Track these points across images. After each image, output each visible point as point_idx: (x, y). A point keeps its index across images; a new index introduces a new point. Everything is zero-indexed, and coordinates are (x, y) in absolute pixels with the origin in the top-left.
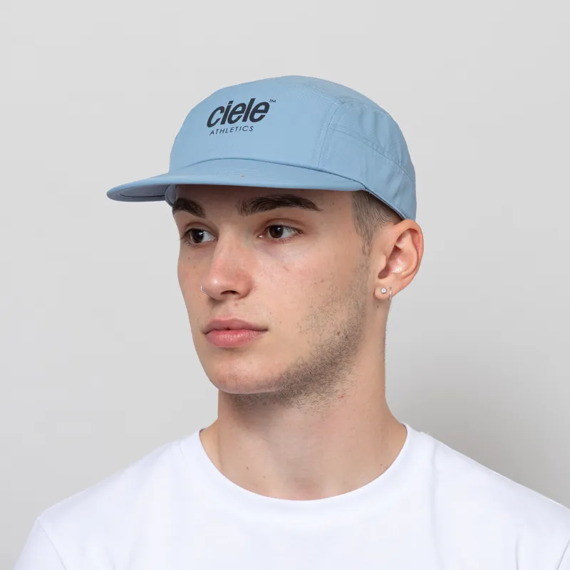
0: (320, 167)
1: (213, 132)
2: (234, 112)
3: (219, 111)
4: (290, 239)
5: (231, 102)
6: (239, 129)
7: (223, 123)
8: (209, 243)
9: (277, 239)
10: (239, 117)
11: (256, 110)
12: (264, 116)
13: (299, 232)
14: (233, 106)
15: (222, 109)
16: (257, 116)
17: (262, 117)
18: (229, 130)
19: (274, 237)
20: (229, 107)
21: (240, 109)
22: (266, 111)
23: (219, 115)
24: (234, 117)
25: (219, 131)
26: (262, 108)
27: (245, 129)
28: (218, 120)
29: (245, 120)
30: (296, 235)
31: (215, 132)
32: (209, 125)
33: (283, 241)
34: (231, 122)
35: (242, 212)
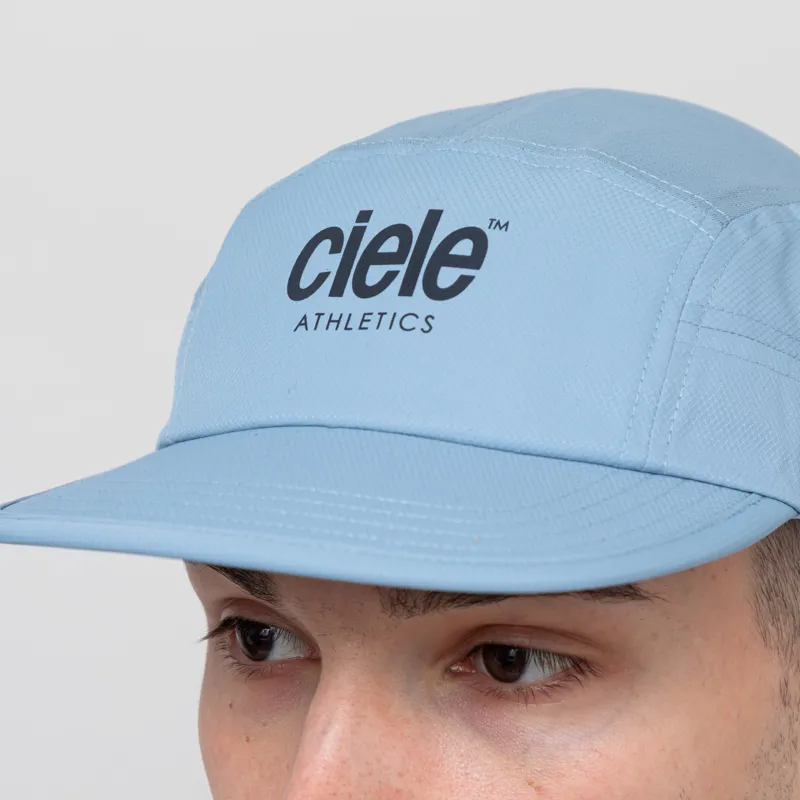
0: (652, 462)
1: (303, 322)
2: (373, 256)
3: (327, 244)
4: (548, 690)
5: (365, 216)
6: (386, 320)
7: (337, 291)
8: (289, 668)
9: (508, 688)
10: (390, 277)
11: (444, 257)
12: (470, 279)
13: (579, 667)
14: (372, 230)
15: (333, 234)
16: (447, 277)
17: (463, 283)
18: (355, 323)
19: (497, 678)
20: (358, 233)
21: (391, 245)
22: (476, 260)
23: (325, 260)
24: (375, 274)
25: (324, 320)
26: (464, 248)
27: (408, 323)
28: (322, 277)
29: (407, 290)
30: (567, 675)
31: (311, 321)
32: (296, 292)
33: (527, 696)
34: (363, 291)
35: (393, 605)
